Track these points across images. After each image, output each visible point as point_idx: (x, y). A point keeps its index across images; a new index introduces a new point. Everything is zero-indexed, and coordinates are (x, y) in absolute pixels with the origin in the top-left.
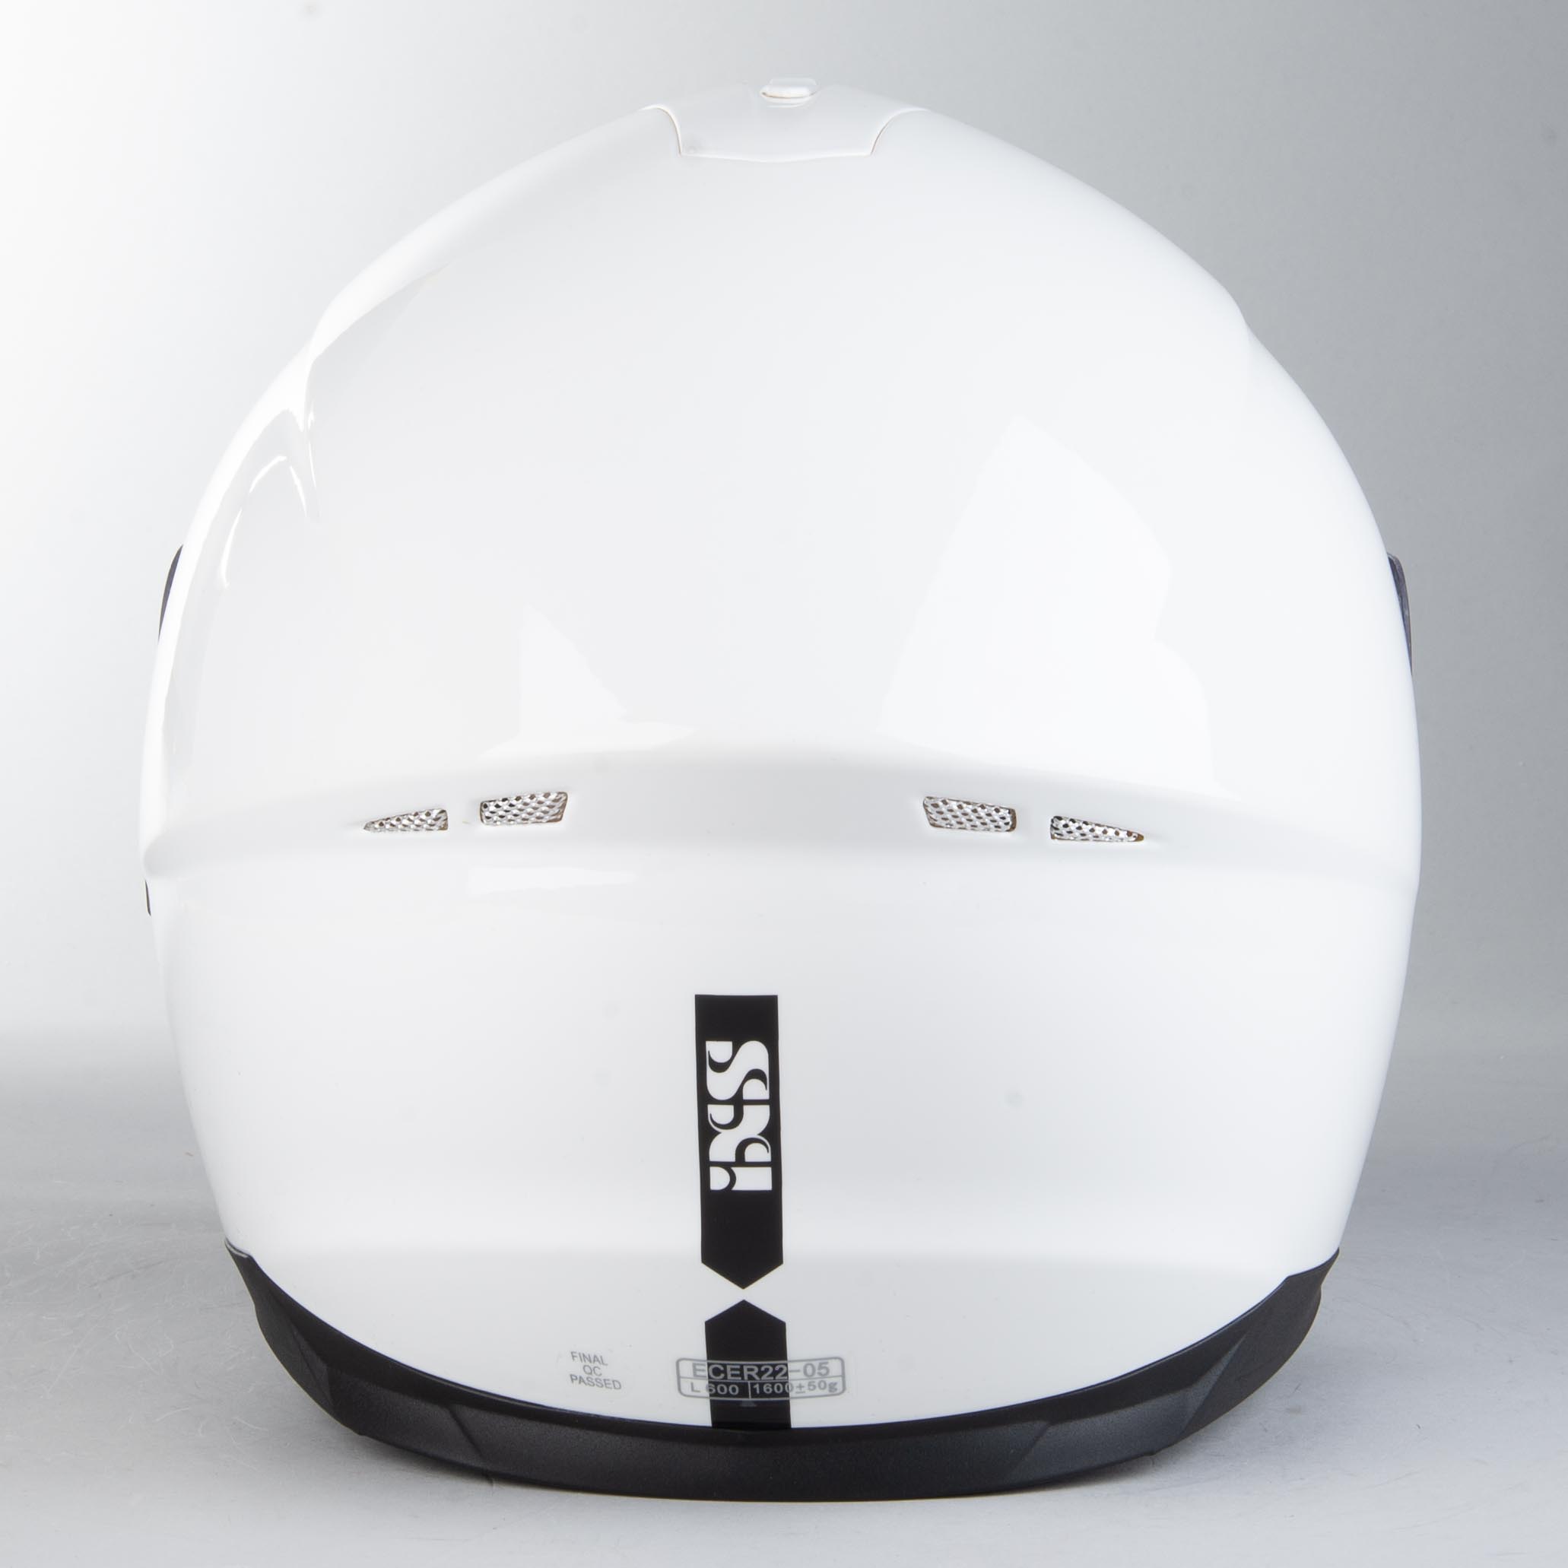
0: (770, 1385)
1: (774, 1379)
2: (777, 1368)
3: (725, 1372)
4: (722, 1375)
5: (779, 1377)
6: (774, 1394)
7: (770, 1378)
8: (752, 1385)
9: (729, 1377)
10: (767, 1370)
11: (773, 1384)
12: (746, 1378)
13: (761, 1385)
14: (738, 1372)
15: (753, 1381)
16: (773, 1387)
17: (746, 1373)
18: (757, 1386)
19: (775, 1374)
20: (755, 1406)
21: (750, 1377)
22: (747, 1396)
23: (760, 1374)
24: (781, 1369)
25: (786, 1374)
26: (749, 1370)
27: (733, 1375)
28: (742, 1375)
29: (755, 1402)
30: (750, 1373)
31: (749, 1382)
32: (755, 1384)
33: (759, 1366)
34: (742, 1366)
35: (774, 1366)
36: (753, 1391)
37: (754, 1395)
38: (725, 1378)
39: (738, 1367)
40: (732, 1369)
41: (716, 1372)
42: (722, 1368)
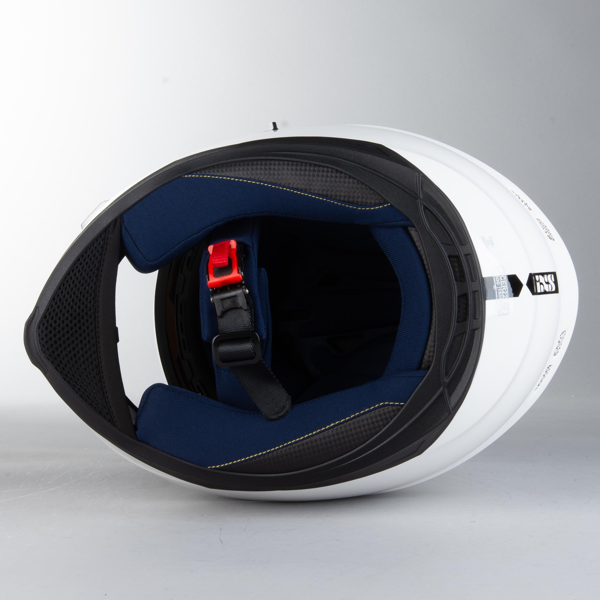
0: (501, 293)
1: (503, 294)
2: (506, 295)
3: (503, 280)
4: (502, 280)
5: (504, 296)
6: (498, 294)
7: (503, 293)
8: (501, 288)
9: (502, 282)
10: (506, 292)
11: (501, 294)
12: (503, 286)
13: (501, 291)
14: (504, 284)
15: (502, 289)
16: (500, 294)
17: (504, 286)
18: (500, 290)
19: (505, 294)
21: (503, 288)
22: (497, 287)
23: (504, 290)
24: (506, 296)
25: (504, 298)
26: (505, 287)
27: (503, 283)
28: (503, 285)
29: (495, 289)
30: (504, 287)
31: (501, 287)
32: (501, 289)
33: (506, 290)
34: (506, 285)
35: (507, 294)
36: (499, 289)
37: (497, 289)
38: (501, 280)
39: (505, 284)
40: (504, 282)
41: (503, 278)
42: (504, 279)
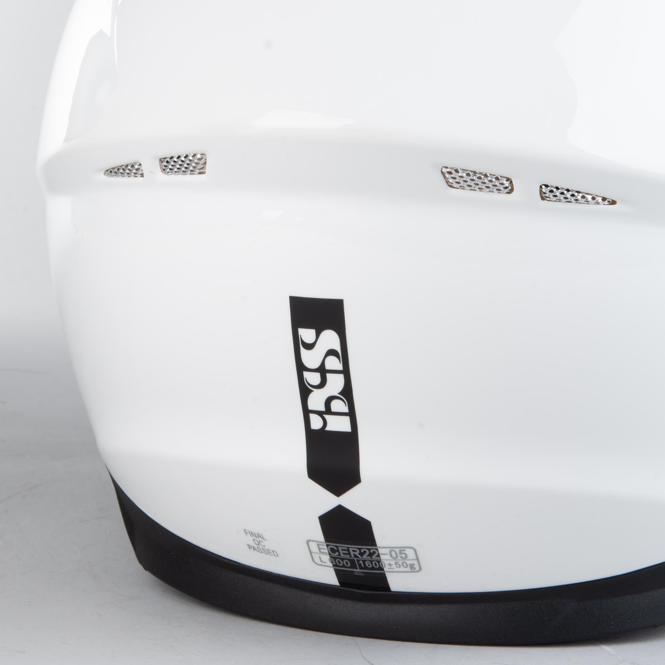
0: (370, 562)
1: (371, 558)
2: (372, 551)
3: (338, 551)
4: (337, 553)
5: (374, 557)
6: (373, 568)
7: (368, 558)
8: (358, 561)
9: (342, 554)
10: (365, 552)
11: (371, 562)
12: (353, 556)
13: (364, 562)
14: (347, 552)
15: (358, 559)
16: (372, 564)
17: (352, 553)
18: (361, 562)
19: (371, 555)
20: (363, 575)
21: (355, 556)
22: (357, 568)
23: (362, 554)
24: (374, 553)
25: (378, 556)
26: (353, 551)
27: (344, 554)
28: (349, 554)
29: (363, 573)
30: (355, 553)
31: (355, 559)
32: (359, 560)
33: (360, 549)
34: (348, 548)
35: (369, 550)
36: (360, 565)
37: (361, 568)
38: (339, 555)
39: (346, 548)
40: (342, 550)
41: (333, 550)
42: (336, 549)
